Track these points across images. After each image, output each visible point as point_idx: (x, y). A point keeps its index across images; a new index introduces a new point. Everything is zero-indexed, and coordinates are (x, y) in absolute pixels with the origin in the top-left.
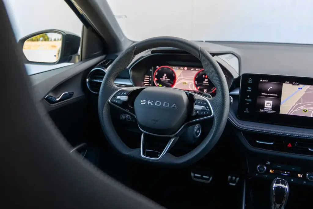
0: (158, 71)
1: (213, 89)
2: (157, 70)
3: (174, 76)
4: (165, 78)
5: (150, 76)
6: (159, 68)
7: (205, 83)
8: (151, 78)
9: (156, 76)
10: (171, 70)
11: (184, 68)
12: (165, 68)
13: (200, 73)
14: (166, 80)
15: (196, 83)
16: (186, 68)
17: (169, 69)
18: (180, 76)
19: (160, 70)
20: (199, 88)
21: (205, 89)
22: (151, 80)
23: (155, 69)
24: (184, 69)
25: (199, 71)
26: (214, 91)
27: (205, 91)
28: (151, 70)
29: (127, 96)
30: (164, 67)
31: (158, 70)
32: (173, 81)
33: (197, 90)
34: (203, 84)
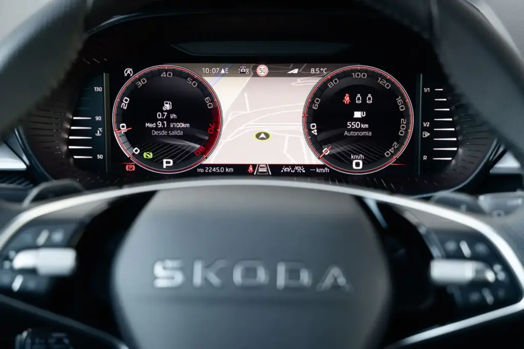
0: (133, 93)
1: (392, 150)
2: (128, 83)
3: (210, 106)
4: (169, 120)
5: (98, 118)
6: (137, 76)
7: (356, 130)
8: (99, 124)
9: (124, 116)
10: (194, 79)
11: (255, 69)
12: (164, 75)
13: (331, 85)
14: (174, 129)
15: (315, 132)
16: (263, 69)
17: (186, 76)
18: (238, 104)
19: (140, 84)
20: (326, 151)
21: (357, 153)
22: (103, 133)
23: (117, 81)
24: (256, 75)
25: (325, 78)
26: (394, 159)
27: (357, 164)
28: (98, 89)
29: (66, 245)
30: (160, 72)
31: (134, 83)
32: (205, 129)
33: (320, 162)
34: (346, 133)
